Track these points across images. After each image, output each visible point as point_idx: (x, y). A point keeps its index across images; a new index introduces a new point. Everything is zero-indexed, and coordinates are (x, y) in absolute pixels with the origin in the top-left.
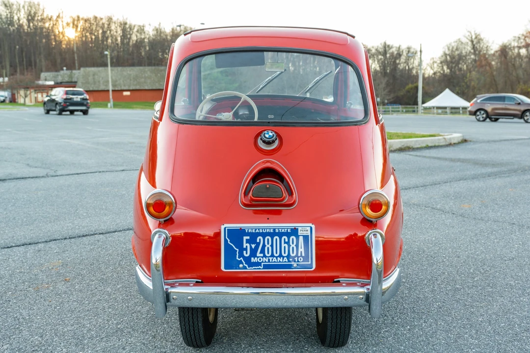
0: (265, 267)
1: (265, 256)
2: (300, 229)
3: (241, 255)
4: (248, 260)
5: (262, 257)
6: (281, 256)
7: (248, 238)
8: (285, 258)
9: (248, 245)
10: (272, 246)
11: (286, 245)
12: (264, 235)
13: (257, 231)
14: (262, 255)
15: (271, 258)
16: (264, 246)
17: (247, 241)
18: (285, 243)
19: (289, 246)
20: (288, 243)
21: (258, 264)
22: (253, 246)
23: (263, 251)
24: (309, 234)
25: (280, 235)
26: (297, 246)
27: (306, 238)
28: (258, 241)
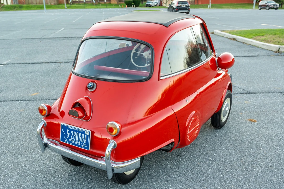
0: (73, 144)
1: (73, 139)
2: (86, 131)
3: (66, 137)
4: (68, 139)
5: (72, 140)
6: (78, 141)
7: (69, 130)
8: (80, 142)
9: (68, 133)
10: (76, 136)
11: (80, 137)
12: (74, 131)
13: (72, 128)
14: (72, 139)
15: (75, 141)
16: (73, 135)
17: (68, 132)
18: (80, 136)
19: (81, 138)
20: (81, 136)
21: (71, 142)
22: (70, 134)
23: (73, 137)
24: (89, 135)
25: (79, 132)
26: (84, 138)
27: (87, 136)
28: (72, 133)
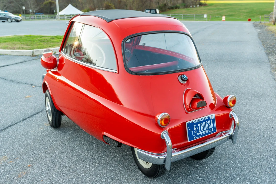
0: (202, 135)
1: (201, 131)
2: (211, 117)
3: (194, 133)
4: (196, 134)
5: (201, 132)
6: (206, 130)
7: (195, 125)
8: (208, 130)
9: (195, 128)
10: (203, 126)
11: (207, 125)
12: (200, 123)
13: (198, 121)
14: (200, 131)
15: (203, 132)
16: (201, 127)
17: (195, 127)
18: (207, 124)
19: (208, 125)
20: (208, 124)
21: (200, 135)
22: (197, 128)
23: (200, 130)
24: (214, 118)
25: (205, 121)
26: (211, 124)
27: (213, 120)
28: (199, 126)
